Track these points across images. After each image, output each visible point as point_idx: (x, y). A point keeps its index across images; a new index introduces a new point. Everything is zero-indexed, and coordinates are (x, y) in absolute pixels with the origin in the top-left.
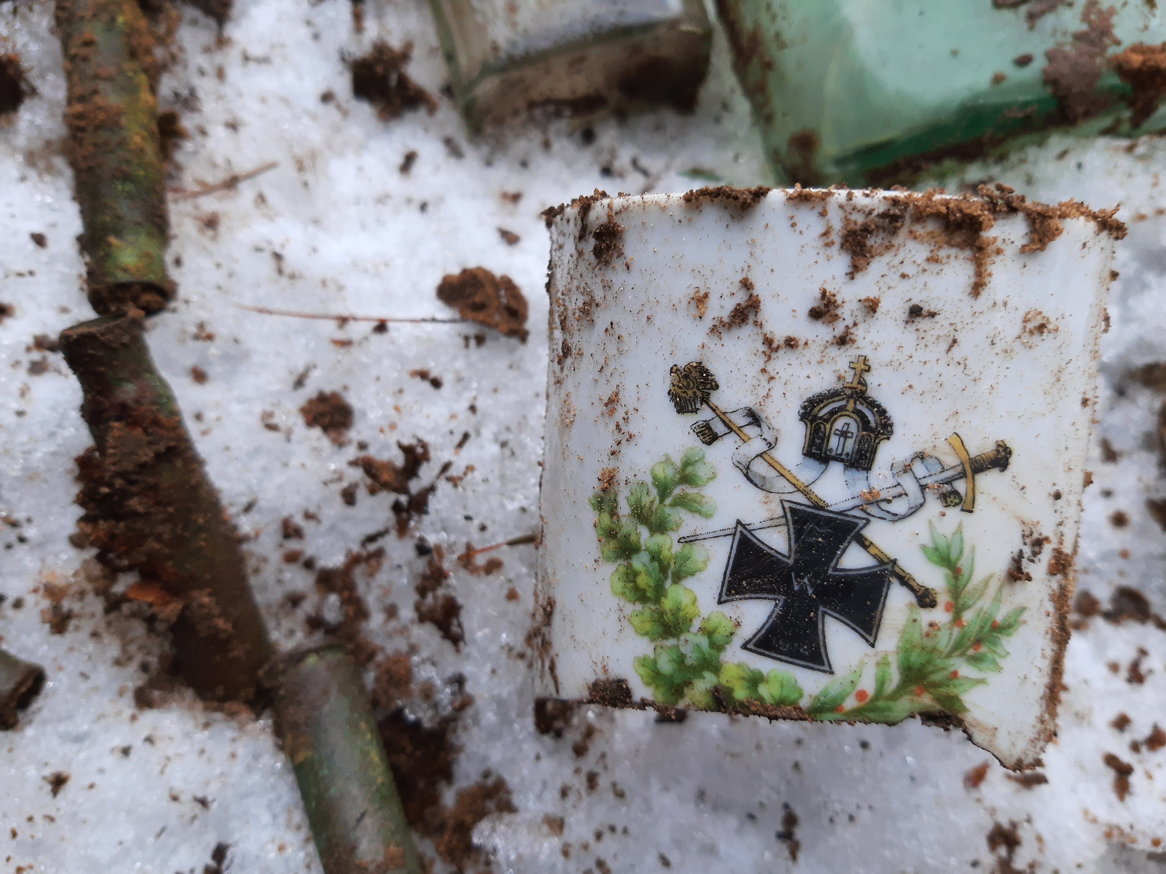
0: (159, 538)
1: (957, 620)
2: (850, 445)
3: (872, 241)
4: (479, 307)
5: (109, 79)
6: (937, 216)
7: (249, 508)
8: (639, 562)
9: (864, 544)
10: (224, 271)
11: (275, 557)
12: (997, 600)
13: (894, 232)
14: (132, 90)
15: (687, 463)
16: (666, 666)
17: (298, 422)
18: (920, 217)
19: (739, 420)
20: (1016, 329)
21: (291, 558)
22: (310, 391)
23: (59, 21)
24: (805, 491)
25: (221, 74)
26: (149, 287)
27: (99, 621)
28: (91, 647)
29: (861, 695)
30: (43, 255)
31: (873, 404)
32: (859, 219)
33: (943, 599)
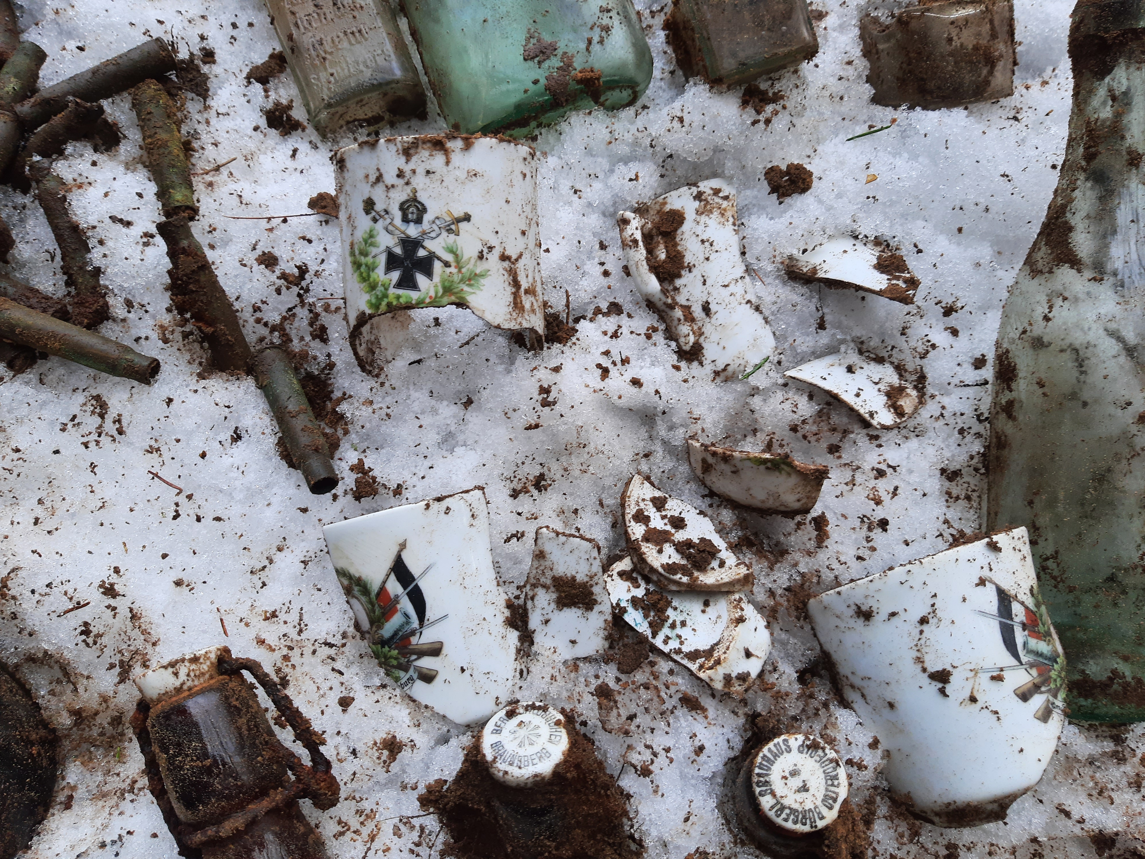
0: (202, 302)
1: (460, 271)
2: (415, 216)
3: (412, 151)
4: (324, 207)
5: (160, 127)
6: (429, 141)
7: (238, 298)
8: (363, 269)
9: (424, 248)
10: (217, 203)
11: (252, 320)
12: (475, 265)
13: (417, 147)
14: (171, 131)
15: (371, 231)
16: (374, 301)
17: (255, 265)
18: (424, 142)
19: (383, 213)
20: (466, 175)
21: (258, 321)
22: (259, 252)
23: (134, 105)
24: (403, 233)
25: (208, 122)
26: (188, 208)
27: (181, 344)
28: (178, 353)
29: (431, 297)
30: (143, 201)
31: (420, 203)
32: (406, 145)
33: (453, 264)
